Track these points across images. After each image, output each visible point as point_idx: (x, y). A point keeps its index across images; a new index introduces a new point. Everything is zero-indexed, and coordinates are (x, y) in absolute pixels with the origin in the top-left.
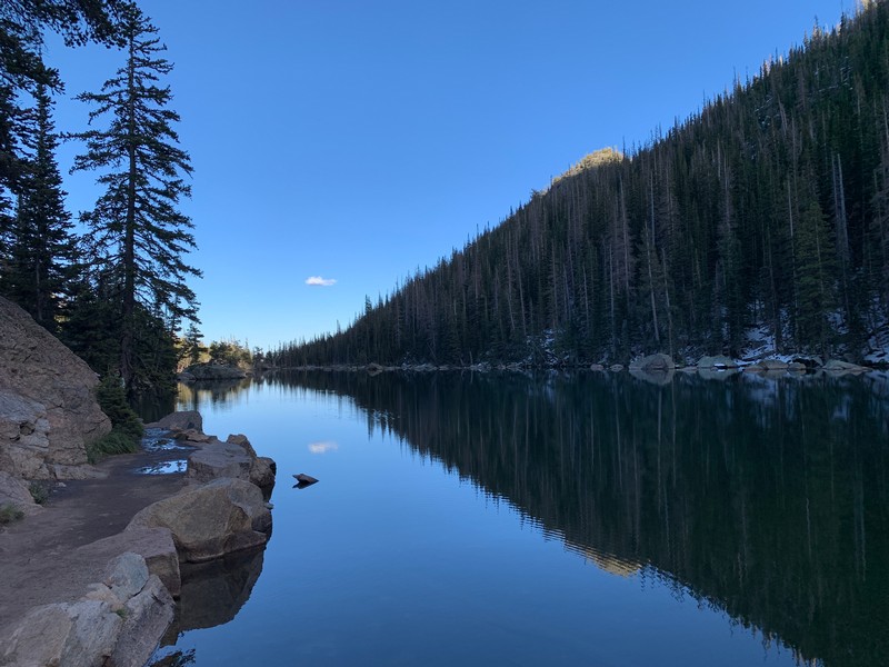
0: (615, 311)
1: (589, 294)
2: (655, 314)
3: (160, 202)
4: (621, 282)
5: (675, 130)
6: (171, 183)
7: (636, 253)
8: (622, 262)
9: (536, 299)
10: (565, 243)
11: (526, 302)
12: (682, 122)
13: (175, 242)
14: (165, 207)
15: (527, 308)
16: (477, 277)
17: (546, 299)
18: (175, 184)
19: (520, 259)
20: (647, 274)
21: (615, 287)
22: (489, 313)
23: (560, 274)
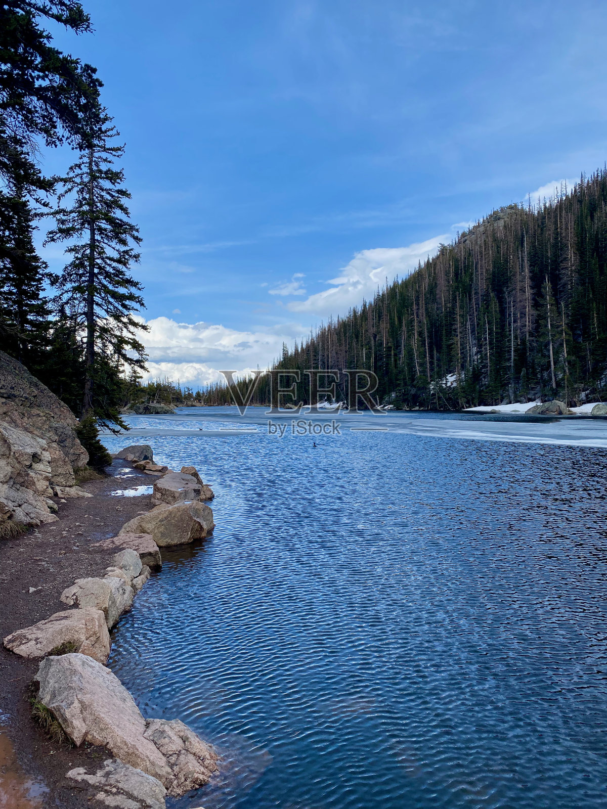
0: (514, 360)
1: (490, 344)
2: (552, 363)
3: (114, 268)
4: (522, 333)
5: (581, 186)
6: (124, 252)
7: (536, 305)
8: (523, 314)
9: (441, 348)
10: (470, 296)
11: (431, 351)
12: (588, 178)
13: (127, 302)
14: (119, 273)
15: (432, 357)
16: (384, 326)
17: (450, 347)
18: (126, 252)
19: (427, 309)
20: (546, 326)
21: (516, 338)
22: (395, 361)
23: (464, 325)
